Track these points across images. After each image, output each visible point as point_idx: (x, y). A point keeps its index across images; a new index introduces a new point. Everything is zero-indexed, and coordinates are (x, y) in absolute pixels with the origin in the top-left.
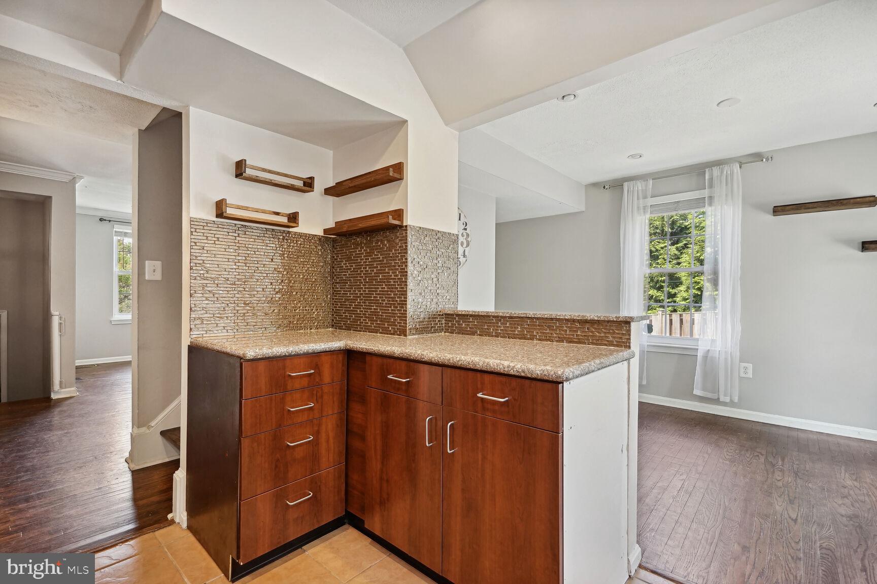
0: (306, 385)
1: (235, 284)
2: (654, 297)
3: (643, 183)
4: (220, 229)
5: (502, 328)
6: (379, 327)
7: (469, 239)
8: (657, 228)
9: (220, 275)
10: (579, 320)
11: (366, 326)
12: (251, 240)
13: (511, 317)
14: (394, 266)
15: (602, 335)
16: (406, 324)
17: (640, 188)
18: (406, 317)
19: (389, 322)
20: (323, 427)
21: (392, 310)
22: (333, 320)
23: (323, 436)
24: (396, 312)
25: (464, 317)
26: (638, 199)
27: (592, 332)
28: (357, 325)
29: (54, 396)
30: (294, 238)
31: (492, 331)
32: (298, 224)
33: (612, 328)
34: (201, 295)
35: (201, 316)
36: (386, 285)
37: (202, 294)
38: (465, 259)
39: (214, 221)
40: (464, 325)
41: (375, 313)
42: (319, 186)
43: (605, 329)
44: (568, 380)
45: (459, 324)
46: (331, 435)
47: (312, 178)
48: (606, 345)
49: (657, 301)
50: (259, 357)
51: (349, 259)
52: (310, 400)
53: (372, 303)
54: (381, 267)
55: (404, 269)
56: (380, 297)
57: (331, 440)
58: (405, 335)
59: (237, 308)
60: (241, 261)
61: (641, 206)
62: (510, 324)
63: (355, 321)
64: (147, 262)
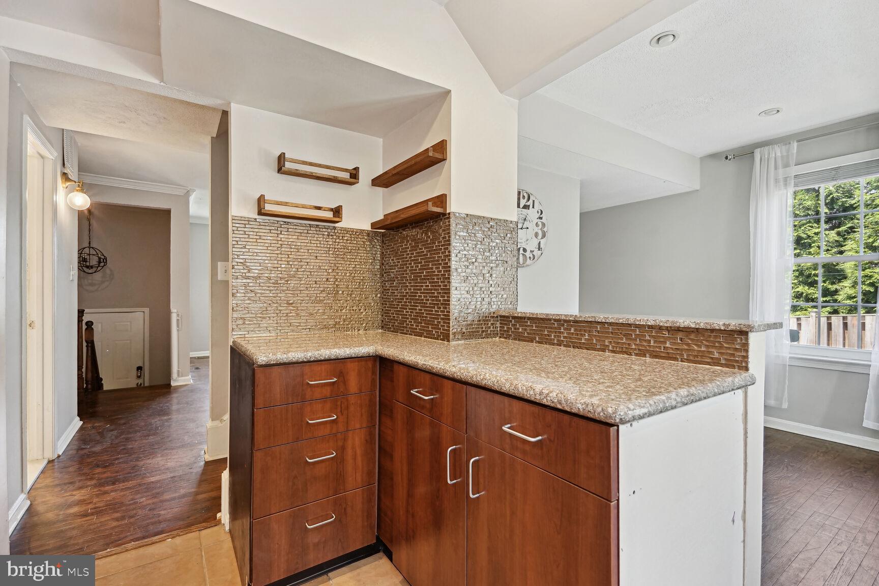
0: (328, 394)
1: (277, 284)
2: (804, 294)
3: (784, 147)
4: (262, 227)
5: (565, 335)
6: (424, 330)
7: (545, 229)
8: (808, 209)
9: (262, 274)
10: (667, 327)
11: (412, 328)
12: (294, 237)
13: (576, 322)
14: (438, 261)
15: (703, 349)
16: (449, 327)
17: (779, 154)
18: (449, 319)
19: (432, 325)
20: (350, 443)
21: (436, 311)
22: (382, 321)
23: (349, 452)
24: (440, 313)
25: (521, 319)
26: (776, 168)
27: (688, 345)
28: (403, 327)
29: (173, 384)
30: (340, 233)
31: (553, 337)
32: (341, 218)
33: (719, 340)
34: (243, 295)
35: (243, 316)
36: (430, 283)
37: (245, 293)
38: (540, 252)
39: (255, 219)
40: (520, 330)
41: (420, 314)
42: (365, 178)
43: (707, 341)
44: (623, 422)
45: (515, 329)
46: (359, 452)
47: (357, 169)
48: (708, 364)
49: (808, 299)
50: (272, 363)
51: (396, 254)
52: (333, 410)
53: (417, 303)
54: (425, 262)
55: (447, 263)
56: (425, 297)
57: (359, 459)
58: (448, 341)
59: (280, 308)
60: (283, 259)
61: (781, 177)
62: (575, 330)
63: (402, 322)
64: (219, 263)
